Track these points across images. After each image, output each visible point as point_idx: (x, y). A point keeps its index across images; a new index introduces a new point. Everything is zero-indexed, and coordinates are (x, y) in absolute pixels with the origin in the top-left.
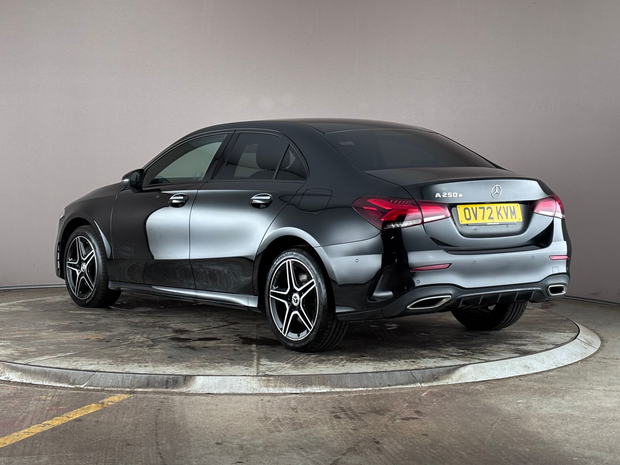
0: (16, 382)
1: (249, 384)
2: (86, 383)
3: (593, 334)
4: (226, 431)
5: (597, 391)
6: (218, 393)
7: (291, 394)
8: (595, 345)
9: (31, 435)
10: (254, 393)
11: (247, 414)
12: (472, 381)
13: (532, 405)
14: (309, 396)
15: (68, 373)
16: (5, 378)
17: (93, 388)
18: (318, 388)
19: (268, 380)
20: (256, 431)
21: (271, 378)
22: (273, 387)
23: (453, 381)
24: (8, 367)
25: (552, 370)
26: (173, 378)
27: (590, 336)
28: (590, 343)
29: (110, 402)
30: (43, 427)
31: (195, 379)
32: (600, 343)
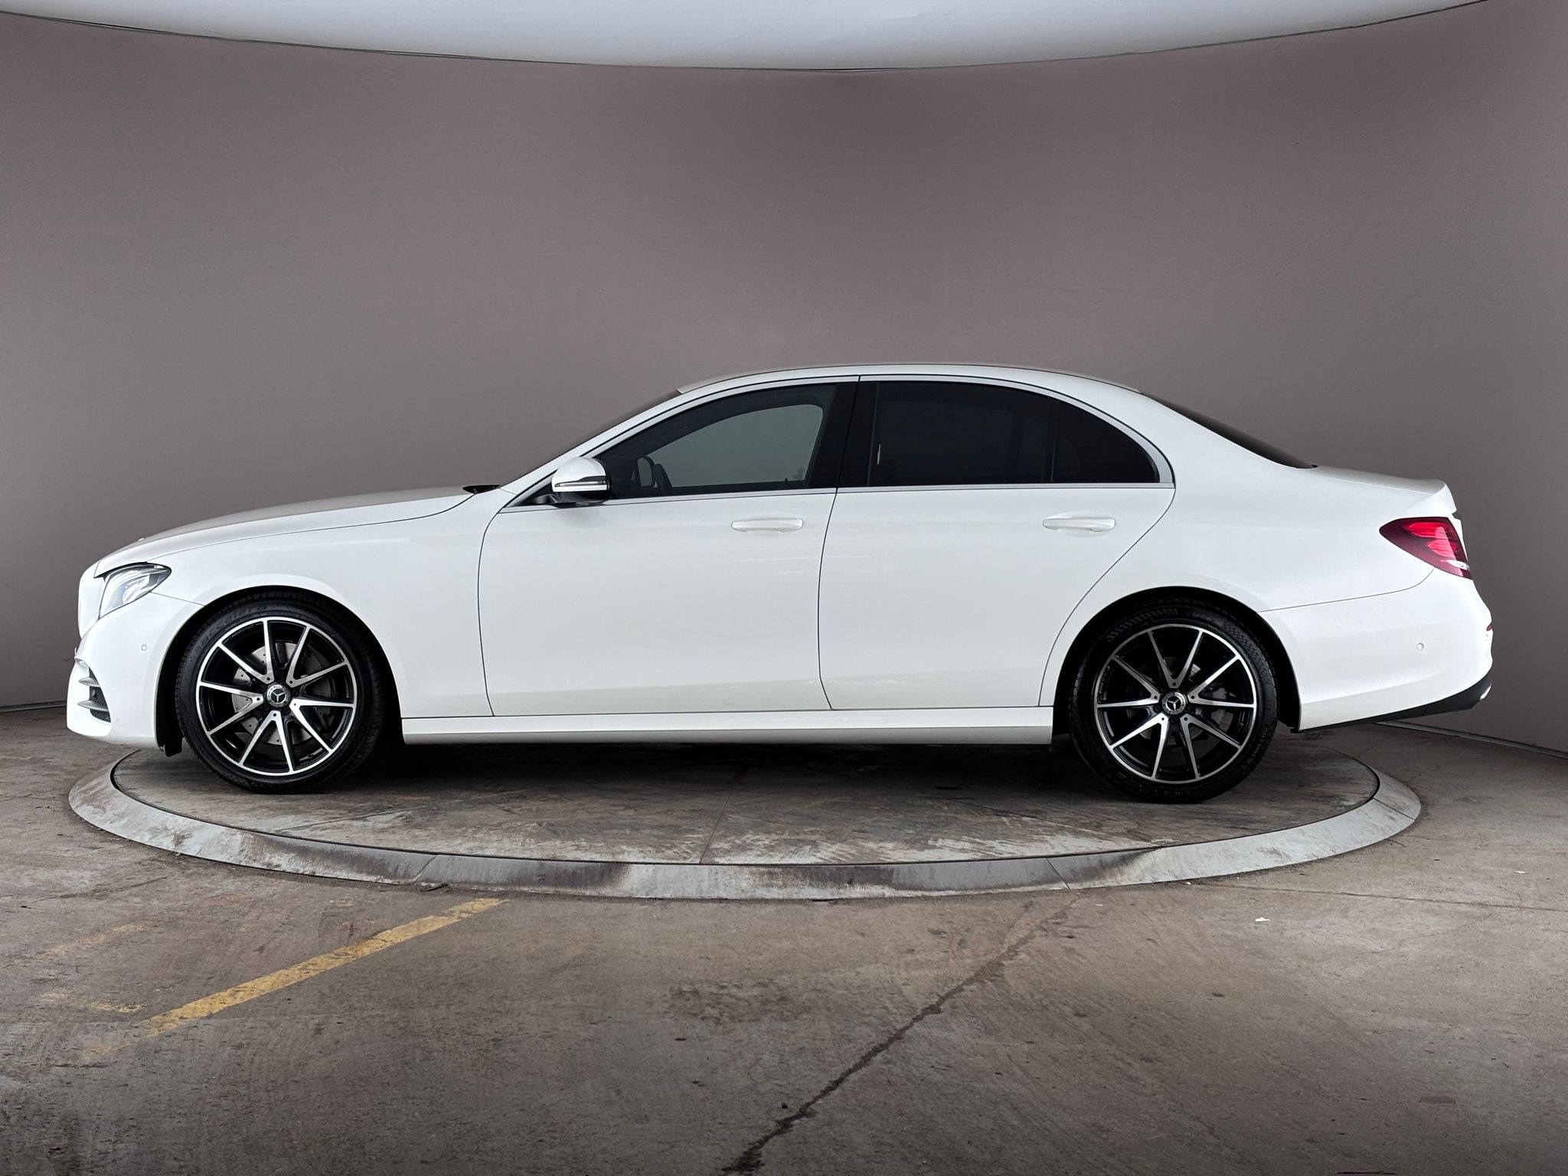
0: (284, 871)
2: (419, 876)
3: (1406, 790)
6: (673, 896)
7: (815, 901)
8: (1410, 811)
9: (313, 974)
10: (743, 896)
12: (1166, 880)
15: (384, 856)
16: (265, 864)
18: (866, 890)
19: (770, 873)
21: (776, 870)
22: (780, 888)
23: (1131, 880)
24: (270, 842)
25: (1325, 859)
26: (586, 867)
27: (1399, 795)
28: (1399, 807)
29: (465, 912)
30: (334, 958)
31: (629, 870)
32: (1420, 808)
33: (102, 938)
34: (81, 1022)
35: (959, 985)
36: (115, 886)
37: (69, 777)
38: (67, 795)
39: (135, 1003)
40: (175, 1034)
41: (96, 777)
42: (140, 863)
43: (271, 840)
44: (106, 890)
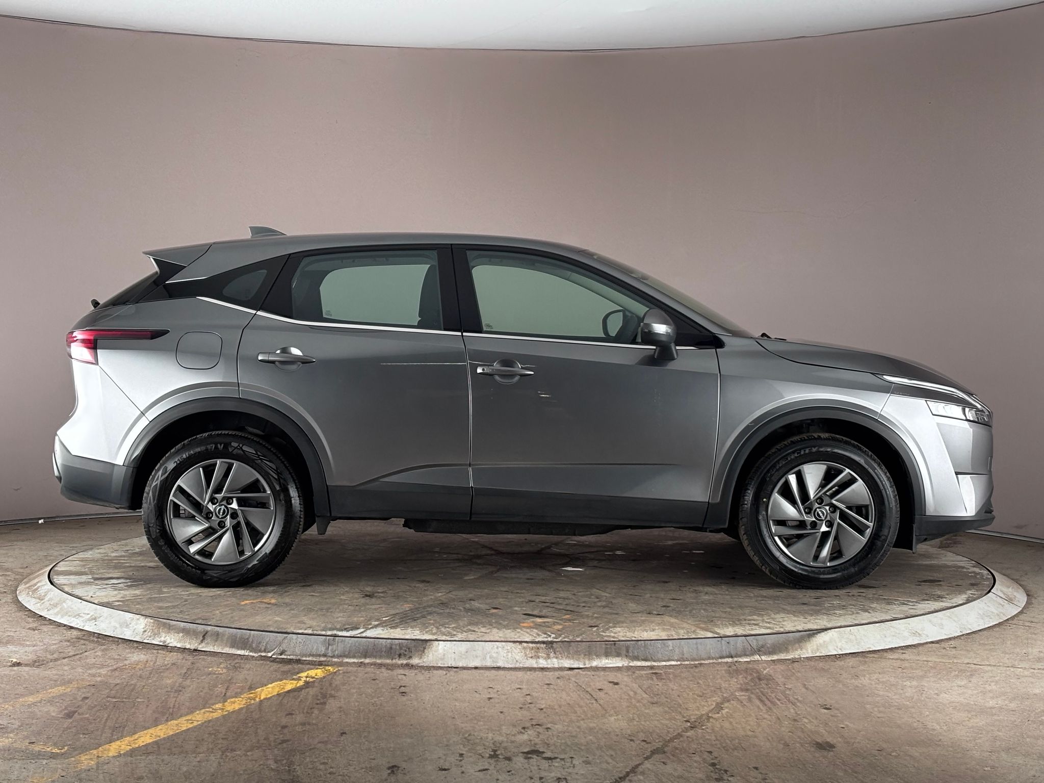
0: (175, 647)
1: (510, 654)
2: (276, 650)
3: (1016, 585)
4: (475, 722)
5: (1021, 669)
6: (465, 665)
7: (571, 669)
8: (1019, 601)
9: (195, 724)
10: (517, 666)
11: (506, 696)
12: (835, 653)
13: (926, 689)
14: (596, 673)
15: (250, 635)
16: (161, 642)
17: (285, 657)
18: (610, 661)
19: (538, 649)
20: (519, 722)
21: (543, 646)
22: (545, 659)
23: (808, 653)
24: (164, 625)
25: (954, 638)
27: (1010, 589)
28: (1011, 599)
29: (309, 677)
30: (213, 712)
31: (432, 646)
32: (1025, 599)
33: (40, 696)
34: (23, 759)
35: (679, 734)
36: (51, 657)
37: (17, 577)
38: (16, 590)
39: (65, 746)
40: (92, 769)
41: (38, 576)
42: (69, 641)
43: (165, 624)
44: (43, 661)
